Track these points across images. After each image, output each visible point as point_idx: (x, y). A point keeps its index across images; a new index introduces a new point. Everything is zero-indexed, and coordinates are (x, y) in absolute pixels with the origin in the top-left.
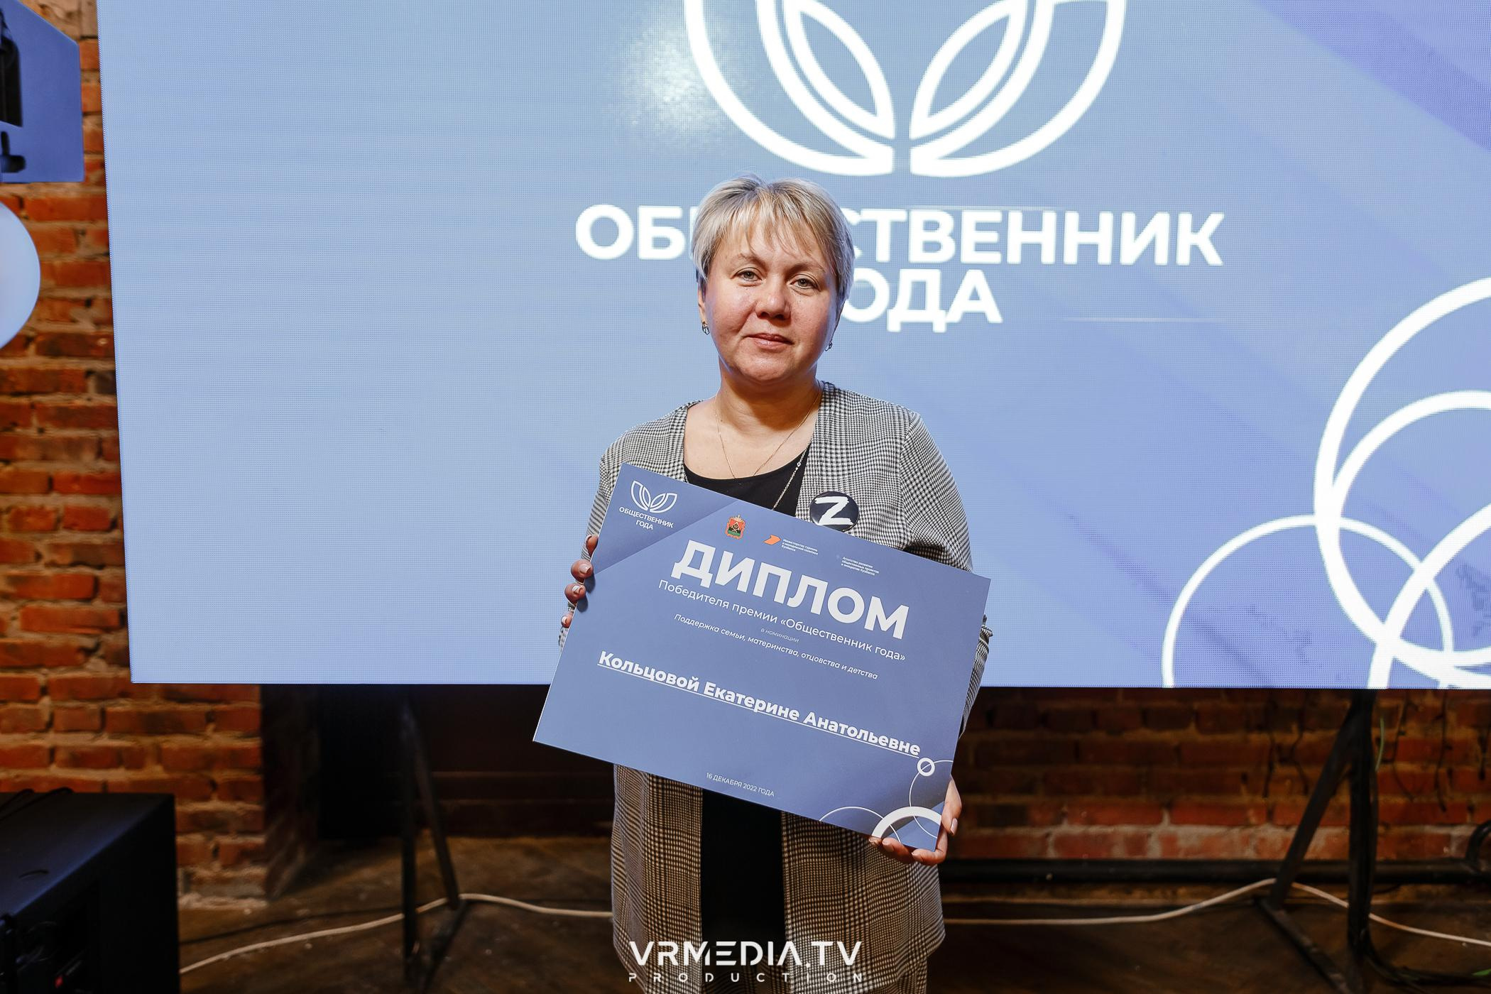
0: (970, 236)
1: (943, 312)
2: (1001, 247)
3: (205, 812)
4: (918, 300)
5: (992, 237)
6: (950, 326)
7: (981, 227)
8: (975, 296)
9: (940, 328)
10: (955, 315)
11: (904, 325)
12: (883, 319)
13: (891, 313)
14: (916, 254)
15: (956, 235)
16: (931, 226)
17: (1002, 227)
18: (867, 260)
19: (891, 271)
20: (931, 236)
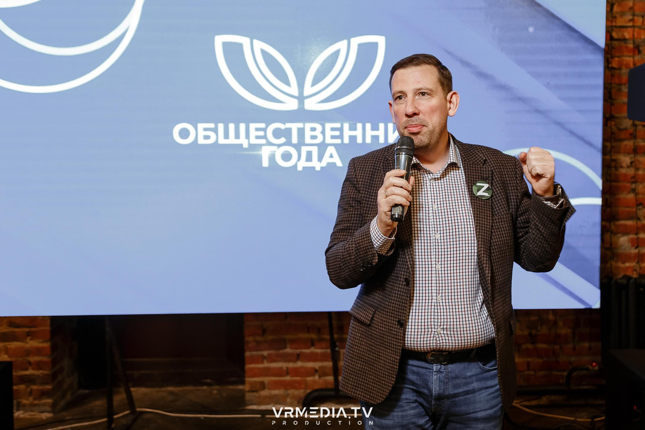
0: (328, 133)
1: (319, 163)
2: (341, 137)
3: (26, 375)
4: (309, 158)
5: (337, 133)
6: (322, 168)
7: (333, 129)
8: (331, 156)
9: (318, 169)
10: (324, 163)
11: (304, 168)
12: (295, 166)
13: (298, 163)
14: (308, 140)
15: (323, 133)
16: (313, 129)
17: (341, 130)
18: (289, 143)
19: (298, 147)
20: (313, 133)
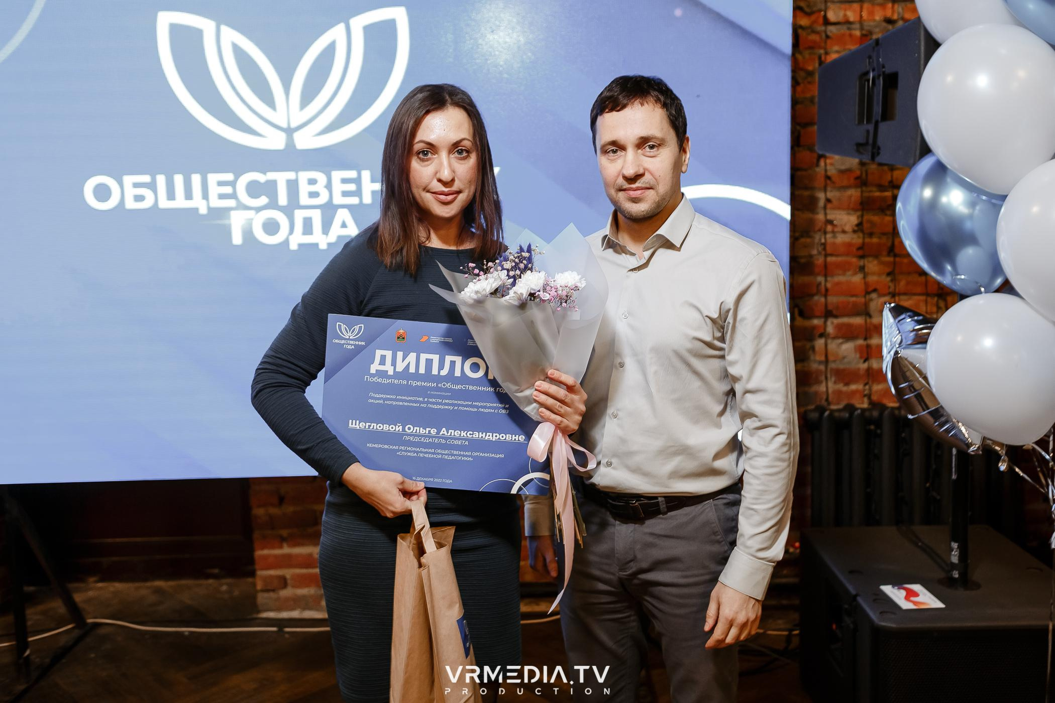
0: (338, 187)
1: (325, 236)
2: (358, 193)
4: (308, 228)
5: (352, 187)
6: (329, 244)
7: (345, 181)
8: (344, 225)
9: (323, 246)
10: (332, 237)
11: (300, 245)
12: (286, 242)
13: (291, 238)
14: (304, 200)
15: (329, 186)
16: (312, 182)
17: (358, 181)
18: (273, 204)
19: (289, 211)
20: (313, 188)
